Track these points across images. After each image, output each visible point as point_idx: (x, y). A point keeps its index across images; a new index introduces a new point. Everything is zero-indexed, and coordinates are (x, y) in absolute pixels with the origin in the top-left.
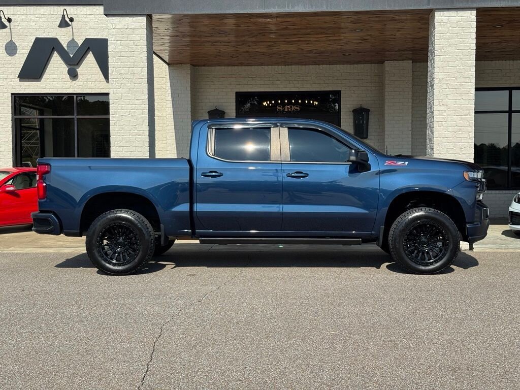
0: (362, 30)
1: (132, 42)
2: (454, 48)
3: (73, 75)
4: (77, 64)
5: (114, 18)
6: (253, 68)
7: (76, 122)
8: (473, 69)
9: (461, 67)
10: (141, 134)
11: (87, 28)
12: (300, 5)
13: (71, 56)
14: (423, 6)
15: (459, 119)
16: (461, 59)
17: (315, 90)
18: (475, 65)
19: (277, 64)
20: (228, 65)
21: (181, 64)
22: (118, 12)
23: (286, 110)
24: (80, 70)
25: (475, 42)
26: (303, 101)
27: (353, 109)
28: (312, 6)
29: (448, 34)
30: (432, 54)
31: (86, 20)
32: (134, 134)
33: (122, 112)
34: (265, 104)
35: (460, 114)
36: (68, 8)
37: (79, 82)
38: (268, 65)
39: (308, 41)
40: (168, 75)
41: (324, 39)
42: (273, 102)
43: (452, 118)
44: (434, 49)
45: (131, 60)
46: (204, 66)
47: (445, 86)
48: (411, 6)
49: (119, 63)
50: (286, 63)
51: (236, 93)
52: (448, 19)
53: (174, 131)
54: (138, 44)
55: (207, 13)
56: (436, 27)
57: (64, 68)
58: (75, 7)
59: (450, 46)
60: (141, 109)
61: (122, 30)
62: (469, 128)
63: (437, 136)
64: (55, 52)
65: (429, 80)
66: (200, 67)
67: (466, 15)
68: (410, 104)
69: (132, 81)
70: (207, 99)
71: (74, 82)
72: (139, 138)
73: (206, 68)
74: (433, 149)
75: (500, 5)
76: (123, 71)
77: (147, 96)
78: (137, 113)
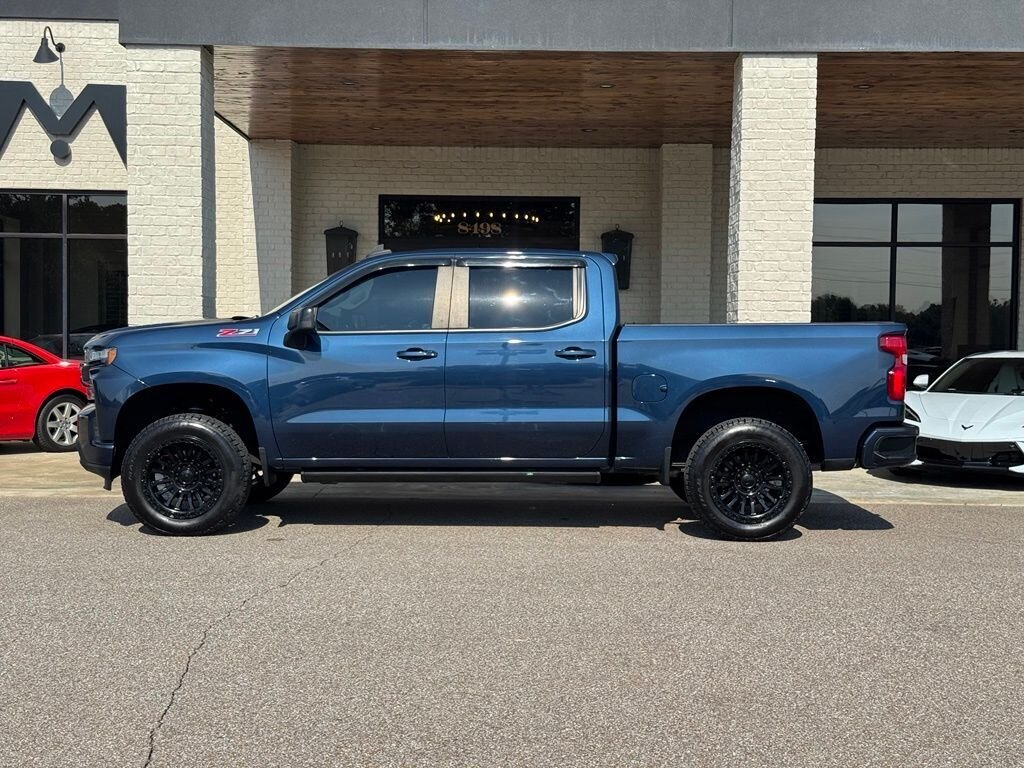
0: (613, 86)
1: (172, 96)
2: (776, 126)
3: (62, 154)
4: (70, 134)
5: (138, 51)
6: (413, 150)
7: (65, 245)
8: (811, 165)
9: (789, 161)
10: (189, 272)
11: (90, 64)
12: (493, 38)
13: (59, 118)
14: (721, 45)
15: (785, 257)
16: (789, 146)
17: (530, 195)
18: (814, 158)
19: (460, 143)
20: (366, 143)
21: (274, 138)
22: (148, 38)
23: (476, 232)
24: (75, 146)
25: (815, 116)
26: (510, 216)
27: (600, 234)
28: (516, 41)
29: (766, 100)
30: (737, 137)
31: (89, 49)
32: (173, 272)
33: (150, 230)
34: (437, 218)
35: (786, 248)
36: (53, 25)
37: (71, 167)
38: (441, 145)
39: (514, 102)
40: (248, 159)
41: (544, 99)
42: (453, 215)
43: (771, 255)
44: (740, 126)
45: (170, 132)
46: (319, 143)
47: (759, 195)
48: (698, 46)
49: (148, 137)
50: (476, 143)
51: (380, 196)
52: (766, 72)
53: (256, 267)
54: (186, 101)
55: (317, 45)
56: (744, 86)
57: (45, 141)
58: (68, 24)
59: (769, 122)
60: (188, 225)
61: (154, 74)
62: (802, 274)
63: (743, 288)
64: (27, 110)
65: (732, 184)
66: (311, 146)
67: (799, 65)
68: (709, 225)
69: (171, 171)
70: (322, 206)
71: (63, 168)
72: (184, 280)
73: (323, 147)
74: (736, 311)
75: (861, 49)
76: (154, 152)
77: (199, 201)
78: (181, 231)
